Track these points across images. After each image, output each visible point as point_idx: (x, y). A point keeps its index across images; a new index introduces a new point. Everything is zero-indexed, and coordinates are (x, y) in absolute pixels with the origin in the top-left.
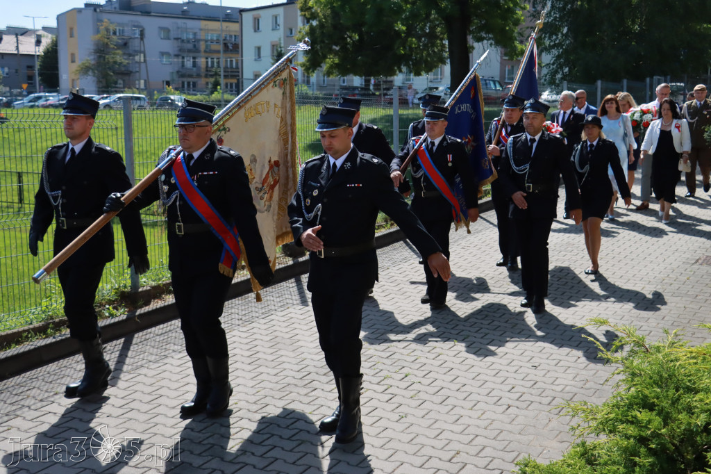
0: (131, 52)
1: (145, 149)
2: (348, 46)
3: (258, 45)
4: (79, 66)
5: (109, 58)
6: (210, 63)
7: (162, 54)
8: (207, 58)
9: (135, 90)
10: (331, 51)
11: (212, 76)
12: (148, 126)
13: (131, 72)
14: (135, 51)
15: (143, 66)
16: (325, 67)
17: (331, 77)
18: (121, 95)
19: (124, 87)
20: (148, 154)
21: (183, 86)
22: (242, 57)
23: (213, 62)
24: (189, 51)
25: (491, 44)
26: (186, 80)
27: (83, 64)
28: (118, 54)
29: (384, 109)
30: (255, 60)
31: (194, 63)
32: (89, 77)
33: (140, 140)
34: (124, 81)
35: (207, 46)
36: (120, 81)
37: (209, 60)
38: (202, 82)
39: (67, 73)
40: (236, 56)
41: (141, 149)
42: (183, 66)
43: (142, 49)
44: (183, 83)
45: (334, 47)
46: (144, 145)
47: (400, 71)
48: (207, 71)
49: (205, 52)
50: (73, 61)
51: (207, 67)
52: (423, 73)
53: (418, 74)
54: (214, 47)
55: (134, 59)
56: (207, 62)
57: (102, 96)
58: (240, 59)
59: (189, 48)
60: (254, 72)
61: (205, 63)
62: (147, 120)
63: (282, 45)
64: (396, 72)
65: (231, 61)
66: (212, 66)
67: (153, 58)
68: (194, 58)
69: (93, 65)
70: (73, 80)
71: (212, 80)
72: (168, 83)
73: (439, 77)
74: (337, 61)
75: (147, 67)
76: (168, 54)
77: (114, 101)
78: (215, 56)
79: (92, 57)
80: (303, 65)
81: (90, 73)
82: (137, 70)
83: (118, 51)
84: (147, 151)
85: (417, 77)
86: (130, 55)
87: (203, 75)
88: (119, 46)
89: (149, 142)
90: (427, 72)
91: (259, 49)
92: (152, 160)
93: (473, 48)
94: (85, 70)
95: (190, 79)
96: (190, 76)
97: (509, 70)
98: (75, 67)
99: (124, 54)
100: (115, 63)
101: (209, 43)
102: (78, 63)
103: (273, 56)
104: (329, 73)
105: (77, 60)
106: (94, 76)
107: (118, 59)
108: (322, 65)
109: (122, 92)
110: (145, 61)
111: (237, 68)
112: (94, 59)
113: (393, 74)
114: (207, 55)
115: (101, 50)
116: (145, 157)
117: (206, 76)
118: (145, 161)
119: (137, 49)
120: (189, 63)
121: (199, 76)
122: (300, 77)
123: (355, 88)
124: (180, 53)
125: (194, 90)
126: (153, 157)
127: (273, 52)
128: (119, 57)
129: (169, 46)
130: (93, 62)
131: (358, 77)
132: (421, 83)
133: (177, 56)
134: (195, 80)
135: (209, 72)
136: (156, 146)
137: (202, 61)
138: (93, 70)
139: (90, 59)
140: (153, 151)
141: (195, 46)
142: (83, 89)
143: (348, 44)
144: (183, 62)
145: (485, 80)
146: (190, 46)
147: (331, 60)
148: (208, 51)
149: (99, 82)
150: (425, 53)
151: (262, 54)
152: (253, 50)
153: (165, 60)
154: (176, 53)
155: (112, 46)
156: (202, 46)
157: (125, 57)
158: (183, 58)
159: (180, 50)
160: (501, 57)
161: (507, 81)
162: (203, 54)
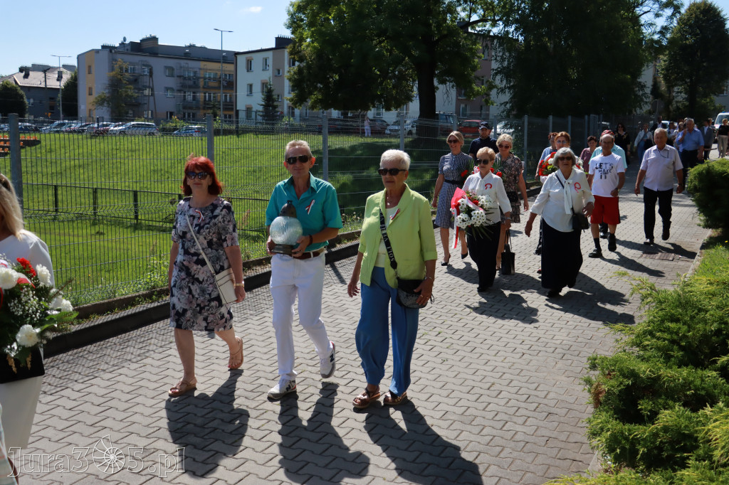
0: (140, 87)
1: (159, 168)
2: (330, 85)
3: (250, 83)
4: (96, 98)
5: (122, 91)
6: (207, 98)
7: (167, 89)
8: (205, 93)
9: (143, 119)
10: (316, 88)
11: (210, 108)
12: (159, 148)
13: (140, 104)
14: (144, 86)
15: (151, 98)
16: (310, 103)
17: (315, 110)
18: (135, 123)
19: (134, 116)
20: (163, 172)
21: (184, 116)
22: (236, 92)
23: (210, 97)
24: (190, 87)
25: (453, 87)
26: (187, 112)
27: (99, 96)
28: (130, 88)
29: (362, 137)
30: (248, 95)
31: (194, 97)
32: (104, 108)
33: (155, 161)
34: (133, 111)
35: (205, 83)
36: (131, 112)
37: (207, 95)
38: (201, 113)
39: (85, 103)
40: (230, 92)
41: (156, 168)
42: (185, 99)
43: (151, 85)
44: (184, 114)
45: (319, 85)
46: (159, 165)
47: (374, 107)
48: (205, 104)
49: (204, 88)
50: (90, 94)
51: (205, 100)
52: (393, 108)
53: (388, 109)
54: (212, 84)
55: (143, 93)
56: (205, 97)
57: (117, 124)
58: (234, 94)
59: (189, 84)
60: (246, 106)
61: (203, 98)
62: (159, 144)
63: (271, 83)
64: (369, 107)
65: (226, 96)
66: (210, 100)
67: (159, 92)
68: (194, 93)
69: (108, 97)
70: (90, 110)
71: (210, 111)
72: (172, 114)
73: (405, 112)
74: (320, 97)
75: (154, 99)
76: (172, 89)
77: (129, 128)
78: (212, 91)
79: (107, 91)
80: (291, 100)
81: (105, 104)
82: (145, 102)
83: (130, 86)
84: (161, 170)
85: (388, 112)
86: (139, 89)
87: (201, 107)
88: (130, 82)
89: (163, 162)
90: (396, 108)
91: (251, 86)
92: (166, 177)
93: (438, 88)
94: (101, 102)
95: (190, 111)
96: (191, 108)
97: (463, 108)
98: (92, 99)
99: (135, 89)
100: (127, 96)
101: (207, 80)
102: (95, 95)
103: (263, 92)
104: (313, 107)
105: (94, 93)
106: (108, 107)
107: (130, 93)
108: (308, 100)
109: (133, 121)
110: (153, 95)
111: (231, 101)
112: (109, 92)
113: (367, 109)
114: (205, 90)
115: (115, 84)
116: (159, 174)
117: (204, 108)
118: (159, 178)
119: (145, 84)
120: (189, 97)
121: (198, 108)
122: (286, 110)
123: (335, 120)
124: (183, 88)
125: (193, 120)
126: (167, 174)
127: (263, 89)
128: (131, 91)
129: (172, 82)
130: (108, 95)
131: (337, 111)
132: (390, 116)
133: (179, 91)
134: (194, 111)
135: (207, 105)
136: (169, 165)
137: (200, 96)
138: (108, 102)
139: (106, 93)
140: (166, 170)
141: (195, 82)
142: (103, 118)
143: (330, 82)
144: (185, 96)
145: (446, 116)
146: (191, 83)
147: (316, 96)
148: (207, 87)
149: (112, 112)
150: (394, 92)
151: (253, 91)
152: (246, 86)
153: (169, 94)
154: (179, 88)
155: (125, 82)
156: (201, 83)
157: (136, 91)
158: (185, 93)
159: (182, 86)
160: (457, 97)
161: (461, 117)
162: (201, 90)
